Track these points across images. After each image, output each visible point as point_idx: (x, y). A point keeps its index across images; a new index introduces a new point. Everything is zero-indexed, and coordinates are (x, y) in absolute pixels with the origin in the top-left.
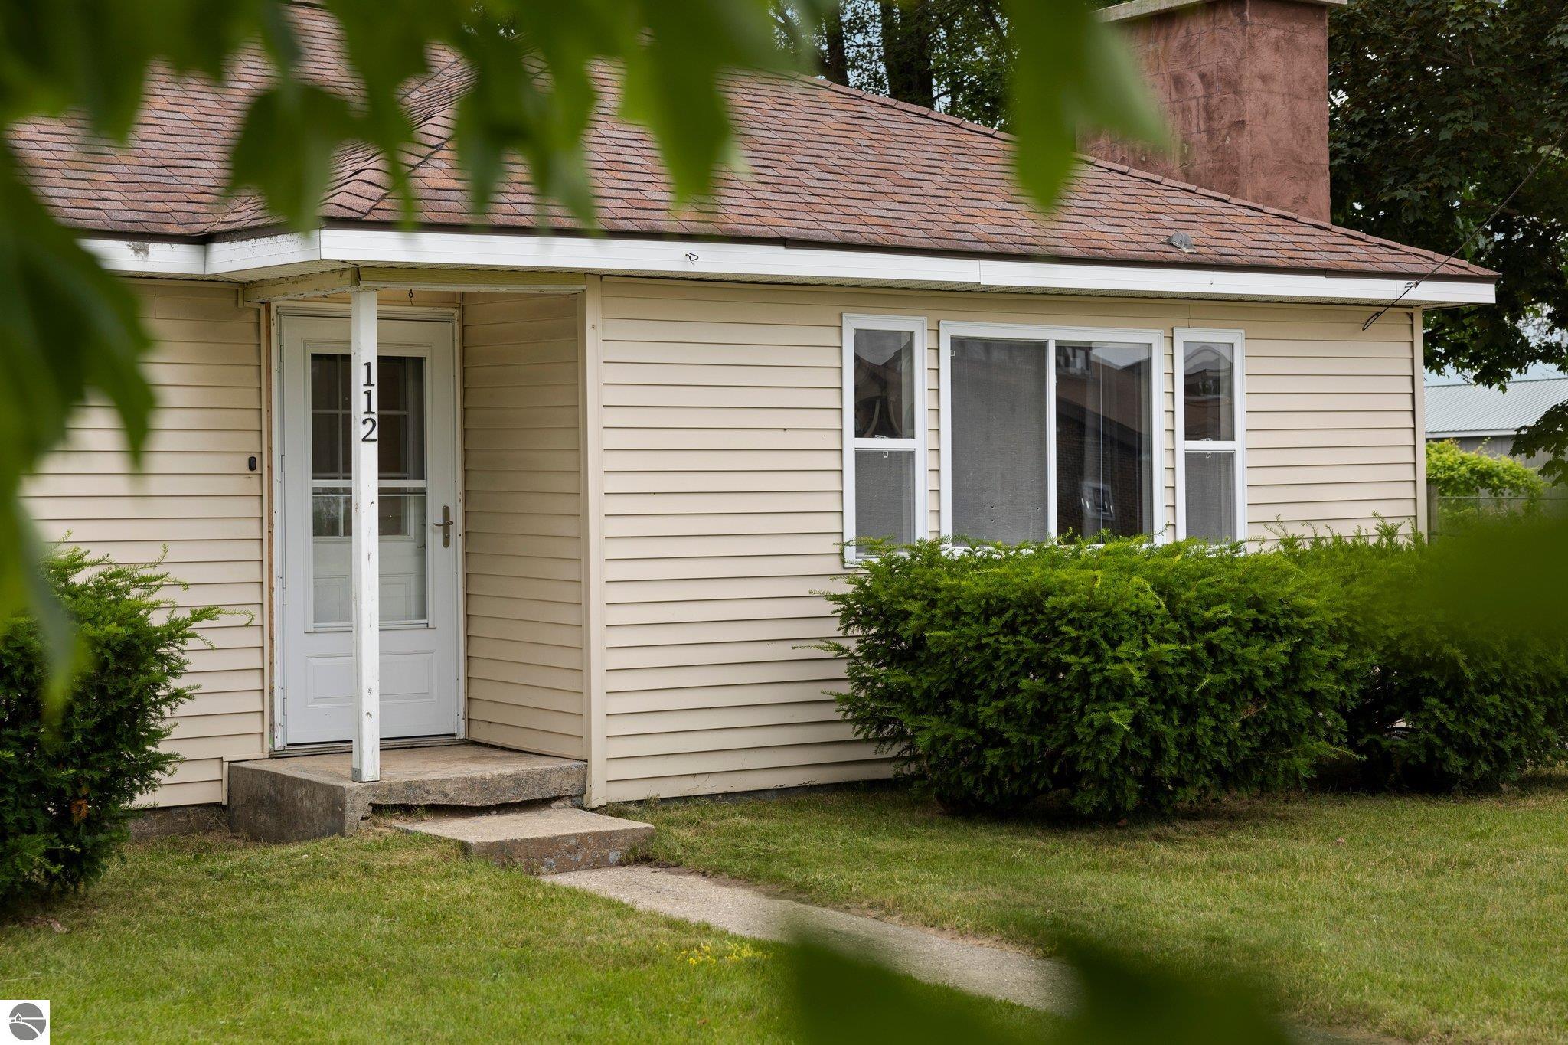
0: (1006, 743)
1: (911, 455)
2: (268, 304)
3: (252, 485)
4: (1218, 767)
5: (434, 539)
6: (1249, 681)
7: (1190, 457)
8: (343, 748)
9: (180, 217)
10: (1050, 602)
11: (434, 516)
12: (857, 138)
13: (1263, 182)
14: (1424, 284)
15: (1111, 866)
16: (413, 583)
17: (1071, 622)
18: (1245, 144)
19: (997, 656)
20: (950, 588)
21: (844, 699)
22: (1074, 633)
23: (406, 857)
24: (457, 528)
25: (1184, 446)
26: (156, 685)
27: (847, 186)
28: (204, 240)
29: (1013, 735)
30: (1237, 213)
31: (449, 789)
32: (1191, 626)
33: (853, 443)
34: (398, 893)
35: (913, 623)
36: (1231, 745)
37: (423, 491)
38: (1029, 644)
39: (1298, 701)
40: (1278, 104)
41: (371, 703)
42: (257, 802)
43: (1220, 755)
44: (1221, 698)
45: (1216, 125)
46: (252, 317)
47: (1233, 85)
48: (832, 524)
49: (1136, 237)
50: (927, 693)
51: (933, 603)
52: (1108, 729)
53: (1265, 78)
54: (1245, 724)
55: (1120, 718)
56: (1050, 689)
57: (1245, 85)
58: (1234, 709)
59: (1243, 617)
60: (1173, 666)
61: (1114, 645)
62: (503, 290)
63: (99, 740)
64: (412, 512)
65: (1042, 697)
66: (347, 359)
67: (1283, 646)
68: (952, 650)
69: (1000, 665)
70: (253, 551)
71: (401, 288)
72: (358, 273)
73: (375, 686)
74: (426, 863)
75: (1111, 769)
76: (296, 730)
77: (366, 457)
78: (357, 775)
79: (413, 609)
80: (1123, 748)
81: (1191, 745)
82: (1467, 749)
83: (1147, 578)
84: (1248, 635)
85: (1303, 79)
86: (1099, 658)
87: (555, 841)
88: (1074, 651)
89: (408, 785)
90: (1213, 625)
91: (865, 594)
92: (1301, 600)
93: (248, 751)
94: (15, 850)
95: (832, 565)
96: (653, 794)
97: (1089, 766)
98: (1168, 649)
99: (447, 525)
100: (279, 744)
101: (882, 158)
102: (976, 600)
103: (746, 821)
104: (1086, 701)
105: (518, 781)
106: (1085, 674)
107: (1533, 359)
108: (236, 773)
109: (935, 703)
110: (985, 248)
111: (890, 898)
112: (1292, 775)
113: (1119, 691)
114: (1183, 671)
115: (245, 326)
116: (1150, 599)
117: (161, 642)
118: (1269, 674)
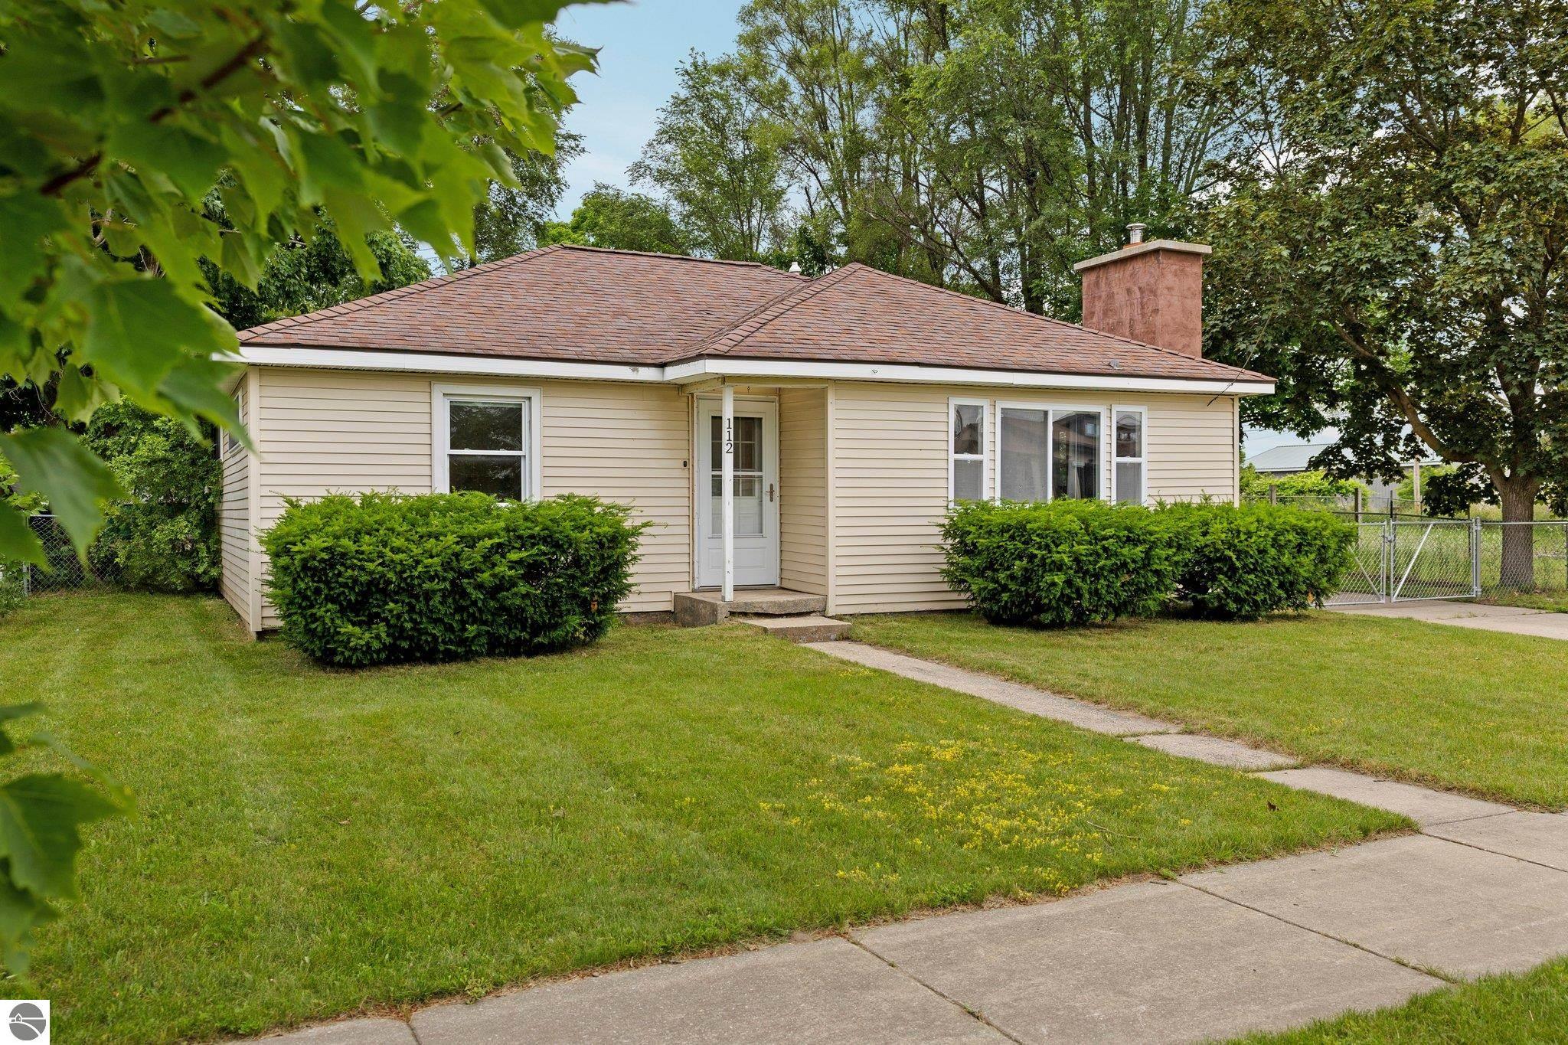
0: (1010, 590)
1: (981, 462)
2: (692, 394)
3: (685, 473)
4: (1110, 604)
5: (766, 498)
6: (1124, 565)
7: (1118, 465)
8: (718, 589)
9: (653, 356)
10: (1029, 526)
11: (766, 488)
12: (967, 319)
13: (1167, 338)
14: (1235, 384)
15: (1052, 645)
16: (757, 517)
17: (1038, 535)
18: (1158, 320)
19: (1006, 550)
20: (987, 520)
21: (943, 571)
22: (1038, 540)
23: (739, 633)
24: (777, 494)
25: (1116, 460)
26: (626, 554)
27: (956, 340)
28: (662, 366)
29: (1013, 586)
30: (1149, 351)
31: (764, 606)
32: (1096, 538)
33: (953, 456)
34: (730, 646)
35: (971, 536)
36: (1116, 594)
37: (761, 477)
38: (1020, 545)
39: (1149, 574)
40: (1176, 301)
41: (729, 567)
42: (685, 610)
43: (1110, 598)
44: (1111, 571)
45: (1146, 311)
46: (685, 399)
47: (1154, 292)
48: (943, 492)
49: (1094, 362)
50: (978, 568)
51: (981, 528)
52: (1054, 584)
53: (1169, 289)
54: (1123, 585)
55: (1059, 578)
56: (1029, 566)
57: (1159, 292)
58: (1117, 576)
59: (1121, 534)
60: (1086, 555)
61: (1057, 546)
62: (790, 386)
63: (602, 577)
64: (757, 486)
65: (1026, 570)
66: (721, 418)
67: (1140, 548)
68: (988, 548)
69: (1007, 555)
70: (685, 502)
71: (743, 386)
72: (724, 379)
73: (732, 560)
74: (748, 636)
75: (1057, 602)
76: (704, 580)
77: (728, 460)
78: (723, 598)
79: (757, 530)
80: (1062, 593)
81: (1097, 592)
82: (1238, 599)
83: (1075, 516)
84: (1124, 543)
85: (1189, 289)
86: (1050, 552)
87: (806, 629)
88: (1039, 548)
89: (746, 604)
90: (1105, 538)
91: (953, 524)
92: (1152, 528)
93: (683, 589)
94: (566, 622)
95: (943, 512)
96: (857, 612)
97: (1046, 601)
98: (1082, 549)
99: (772, 492)
100: (696, 586)
101: (977, 328)
102: (998, 525)
103: (896, 624)
104: (1044, 572)
105: (795, 604)
106: (1043, 559)
107: (1326, 426)
108: (677, 598)
109: (980, 573)
110: (1017, 367)
111: (944, 655)
112: (1146, 608)
113: (1059, 567)
114: (1091, 559)
115: (682, 404)
116: (1076, 526)
117: (629, 536)
118: (1134, 561)
